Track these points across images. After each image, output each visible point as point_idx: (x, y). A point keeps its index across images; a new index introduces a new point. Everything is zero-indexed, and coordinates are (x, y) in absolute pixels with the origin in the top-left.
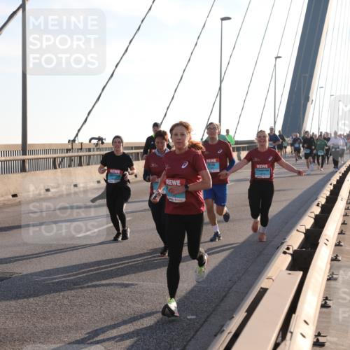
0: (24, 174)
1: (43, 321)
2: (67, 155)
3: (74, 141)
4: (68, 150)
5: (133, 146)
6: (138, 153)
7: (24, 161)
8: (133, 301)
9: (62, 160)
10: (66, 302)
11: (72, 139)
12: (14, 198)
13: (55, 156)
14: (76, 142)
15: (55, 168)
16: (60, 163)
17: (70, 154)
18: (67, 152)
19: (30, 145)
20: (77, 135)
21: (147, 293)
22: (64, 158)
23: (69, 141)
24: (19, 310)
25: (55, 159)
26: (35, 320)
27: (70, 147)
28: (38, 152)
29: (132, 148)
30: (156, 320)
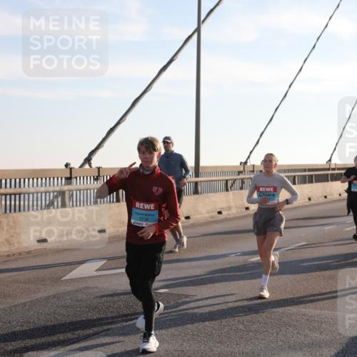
0: (197, 196)
1: (219, 345)
2: (239, 177)
3: (246, 163)
4: (240, 173)
5: (307, 168)
6: (312, 176)
7: (196, 183)
8: (310, 330)
9: (234, 182)
10: (241, 327)
11: (244, 161)
12: (188, 220)
13: (227, 178)
14: (248, 164)
15: (227, 190)
16: (232, 185)
17: (241, 176)
18: (239, 175)
19: (202, 167)
20: (249, 157)
21: (325, 322)
22: (235, 180)
23: (241, 163)
24: (195, 333)
25: (227, 181)
26: (211, 344)
27: (242, 169)
28: (210, 174)
29: (305, 170)
30: (336, 351)
